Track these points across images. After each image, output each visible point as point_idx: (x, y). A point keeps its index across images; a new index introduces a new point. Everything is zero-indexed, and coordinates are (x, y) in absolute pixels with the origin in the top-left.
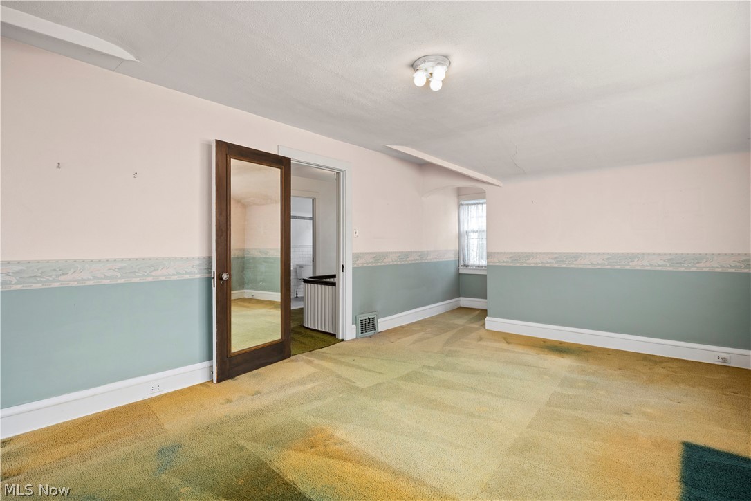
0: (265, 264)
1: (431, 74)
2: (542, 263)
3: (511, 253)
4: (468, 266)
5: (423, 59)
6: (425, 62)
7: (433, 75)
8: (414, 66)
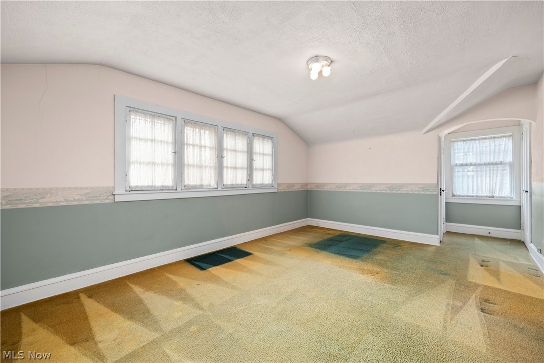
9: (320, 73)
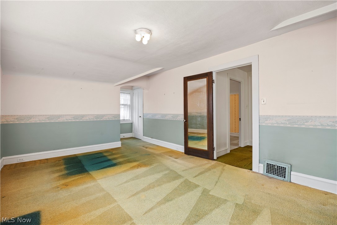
0: (200, 118)
1: (143, 37)
7: (144, 37)
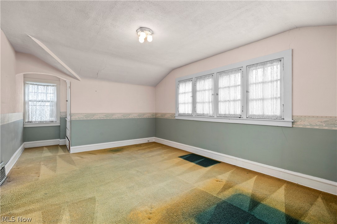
2: (100, 117)
3: (85, 114)
4: (32, 122)
5: (150, 30)
6: (149, 31)
8: (142, 29)
9: (146, 39)
